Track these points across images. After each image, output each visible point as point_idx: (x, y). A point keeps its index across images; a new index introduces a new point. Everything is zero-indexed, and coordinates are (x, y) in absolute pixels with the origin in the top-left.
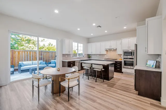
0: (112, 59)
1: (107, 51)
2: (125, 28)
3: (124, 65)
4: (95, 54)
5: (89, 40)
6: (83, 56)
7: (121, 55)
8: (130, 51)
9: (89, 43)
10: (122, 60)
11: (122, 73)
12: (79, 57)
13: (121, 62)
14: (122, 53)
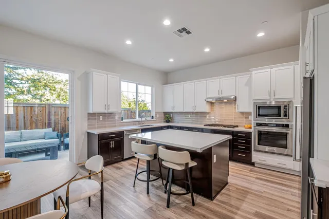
0: (224, 126)
1: (212, 103)
2: (261, 34)
3: (259, 144)
4: (182, 111)
5: (166, 77)
6: (153, 118)
7: (250, 114)
8: (273, 104)
9: (167, 84)
10: (251, 128)
11: (253, 164)
12: (140, 119)
13: (249, 135)
14: (251, 109)
